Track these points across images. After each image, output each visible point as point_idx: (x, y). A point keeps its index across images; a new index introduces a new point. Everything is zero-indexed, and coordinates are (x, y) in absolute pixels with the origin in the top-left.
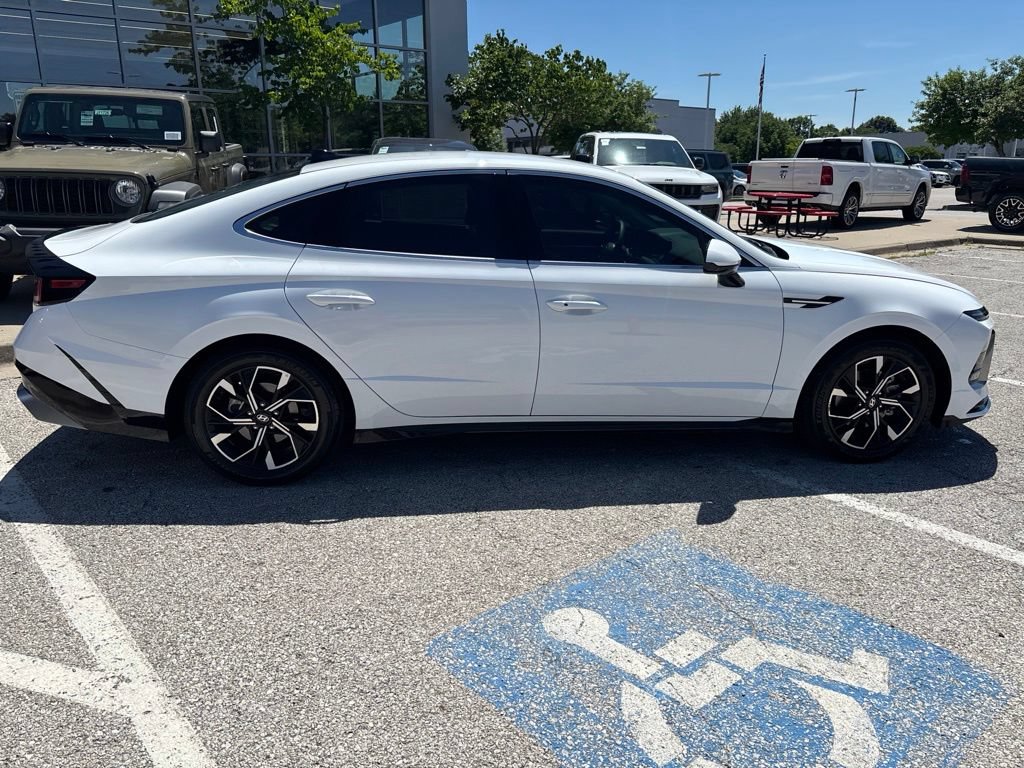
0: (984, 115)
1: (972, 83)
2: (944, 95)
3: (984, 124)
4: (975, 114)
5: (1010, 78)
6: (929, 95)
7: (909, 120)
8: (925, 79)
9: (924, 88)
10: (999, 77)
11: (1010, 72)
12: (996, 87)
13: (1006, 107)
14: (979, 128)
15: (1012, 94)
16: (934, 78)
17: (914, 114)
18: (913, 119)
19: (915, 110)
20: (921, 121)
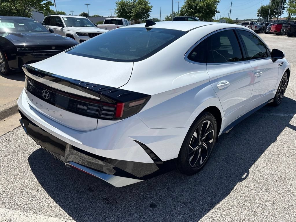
0: (133, 13)
1: (127, 4)
2: (122, 7)
3: (133, 16)
4: (130, 12)
5: (135, 3)
6: (118, 7)
7: (114, 14)
8: (116, 2)
9: (116, 5)
10: (133, 3)
11: (135, 2)
12: (133, 6)
13: (138, 11)
14: (132, 16)
15: (138, 7)
16: (118, 2)
17: (115, 12)
18: (115, 13)
19: (115, 11)
20: (117, 14)
